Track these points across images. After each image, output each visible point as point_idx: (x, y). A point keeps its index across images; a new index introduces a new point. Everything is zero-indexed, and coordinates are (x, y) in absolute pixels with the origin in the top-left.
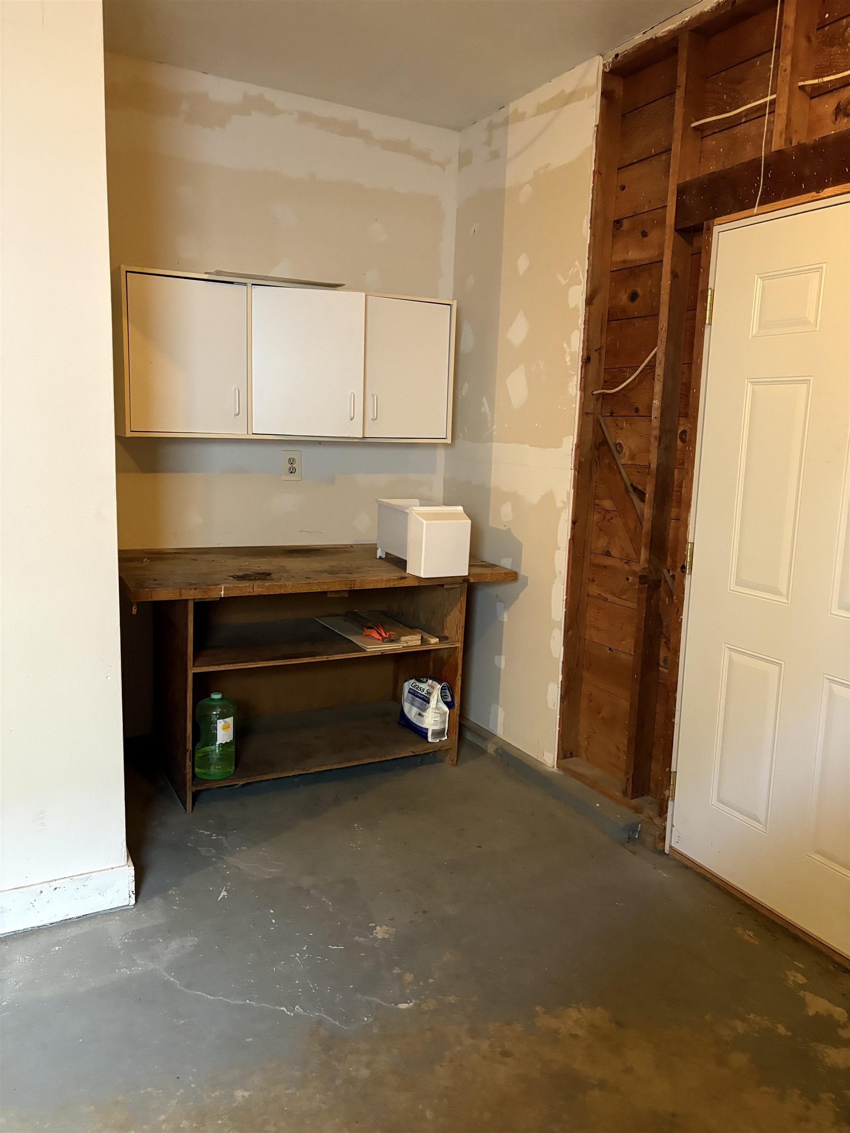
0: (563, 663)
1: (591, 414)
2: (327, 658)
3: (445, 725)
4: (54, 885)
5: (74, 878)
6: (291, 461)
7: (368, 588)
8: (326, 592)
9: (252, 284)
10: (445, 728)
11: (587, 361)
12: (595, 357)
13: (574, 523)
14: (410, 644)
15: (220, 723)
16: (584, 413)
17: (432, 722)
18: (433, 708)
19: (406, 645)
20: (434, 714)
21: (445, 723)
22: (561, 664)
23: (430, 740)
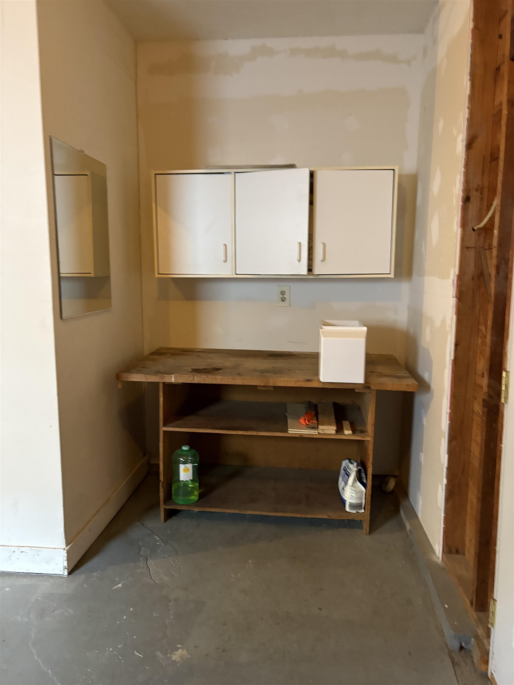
0: (447, 469)
1: (472, 248)
2: (257, 433)
3: (362, 500)
4: (22, 549)
5: (33, 548)
6: (283, 293)
7: (279, 385)
8: (256, 386)
9: (234, 172)
10: (362, 503)
11: (467, 200)
12: (475, 196)
13: (456, 345)
14: (326, 432)
15: (182, 467)
16: (464, 248)
17: (350, 497)
18: (350, 486)
19: (322, 432)
20: (351, 490)
21: (362, 499)
22: (445, 470)
23: (347, 509)
